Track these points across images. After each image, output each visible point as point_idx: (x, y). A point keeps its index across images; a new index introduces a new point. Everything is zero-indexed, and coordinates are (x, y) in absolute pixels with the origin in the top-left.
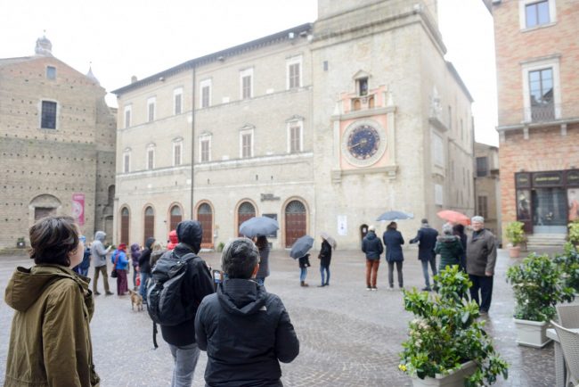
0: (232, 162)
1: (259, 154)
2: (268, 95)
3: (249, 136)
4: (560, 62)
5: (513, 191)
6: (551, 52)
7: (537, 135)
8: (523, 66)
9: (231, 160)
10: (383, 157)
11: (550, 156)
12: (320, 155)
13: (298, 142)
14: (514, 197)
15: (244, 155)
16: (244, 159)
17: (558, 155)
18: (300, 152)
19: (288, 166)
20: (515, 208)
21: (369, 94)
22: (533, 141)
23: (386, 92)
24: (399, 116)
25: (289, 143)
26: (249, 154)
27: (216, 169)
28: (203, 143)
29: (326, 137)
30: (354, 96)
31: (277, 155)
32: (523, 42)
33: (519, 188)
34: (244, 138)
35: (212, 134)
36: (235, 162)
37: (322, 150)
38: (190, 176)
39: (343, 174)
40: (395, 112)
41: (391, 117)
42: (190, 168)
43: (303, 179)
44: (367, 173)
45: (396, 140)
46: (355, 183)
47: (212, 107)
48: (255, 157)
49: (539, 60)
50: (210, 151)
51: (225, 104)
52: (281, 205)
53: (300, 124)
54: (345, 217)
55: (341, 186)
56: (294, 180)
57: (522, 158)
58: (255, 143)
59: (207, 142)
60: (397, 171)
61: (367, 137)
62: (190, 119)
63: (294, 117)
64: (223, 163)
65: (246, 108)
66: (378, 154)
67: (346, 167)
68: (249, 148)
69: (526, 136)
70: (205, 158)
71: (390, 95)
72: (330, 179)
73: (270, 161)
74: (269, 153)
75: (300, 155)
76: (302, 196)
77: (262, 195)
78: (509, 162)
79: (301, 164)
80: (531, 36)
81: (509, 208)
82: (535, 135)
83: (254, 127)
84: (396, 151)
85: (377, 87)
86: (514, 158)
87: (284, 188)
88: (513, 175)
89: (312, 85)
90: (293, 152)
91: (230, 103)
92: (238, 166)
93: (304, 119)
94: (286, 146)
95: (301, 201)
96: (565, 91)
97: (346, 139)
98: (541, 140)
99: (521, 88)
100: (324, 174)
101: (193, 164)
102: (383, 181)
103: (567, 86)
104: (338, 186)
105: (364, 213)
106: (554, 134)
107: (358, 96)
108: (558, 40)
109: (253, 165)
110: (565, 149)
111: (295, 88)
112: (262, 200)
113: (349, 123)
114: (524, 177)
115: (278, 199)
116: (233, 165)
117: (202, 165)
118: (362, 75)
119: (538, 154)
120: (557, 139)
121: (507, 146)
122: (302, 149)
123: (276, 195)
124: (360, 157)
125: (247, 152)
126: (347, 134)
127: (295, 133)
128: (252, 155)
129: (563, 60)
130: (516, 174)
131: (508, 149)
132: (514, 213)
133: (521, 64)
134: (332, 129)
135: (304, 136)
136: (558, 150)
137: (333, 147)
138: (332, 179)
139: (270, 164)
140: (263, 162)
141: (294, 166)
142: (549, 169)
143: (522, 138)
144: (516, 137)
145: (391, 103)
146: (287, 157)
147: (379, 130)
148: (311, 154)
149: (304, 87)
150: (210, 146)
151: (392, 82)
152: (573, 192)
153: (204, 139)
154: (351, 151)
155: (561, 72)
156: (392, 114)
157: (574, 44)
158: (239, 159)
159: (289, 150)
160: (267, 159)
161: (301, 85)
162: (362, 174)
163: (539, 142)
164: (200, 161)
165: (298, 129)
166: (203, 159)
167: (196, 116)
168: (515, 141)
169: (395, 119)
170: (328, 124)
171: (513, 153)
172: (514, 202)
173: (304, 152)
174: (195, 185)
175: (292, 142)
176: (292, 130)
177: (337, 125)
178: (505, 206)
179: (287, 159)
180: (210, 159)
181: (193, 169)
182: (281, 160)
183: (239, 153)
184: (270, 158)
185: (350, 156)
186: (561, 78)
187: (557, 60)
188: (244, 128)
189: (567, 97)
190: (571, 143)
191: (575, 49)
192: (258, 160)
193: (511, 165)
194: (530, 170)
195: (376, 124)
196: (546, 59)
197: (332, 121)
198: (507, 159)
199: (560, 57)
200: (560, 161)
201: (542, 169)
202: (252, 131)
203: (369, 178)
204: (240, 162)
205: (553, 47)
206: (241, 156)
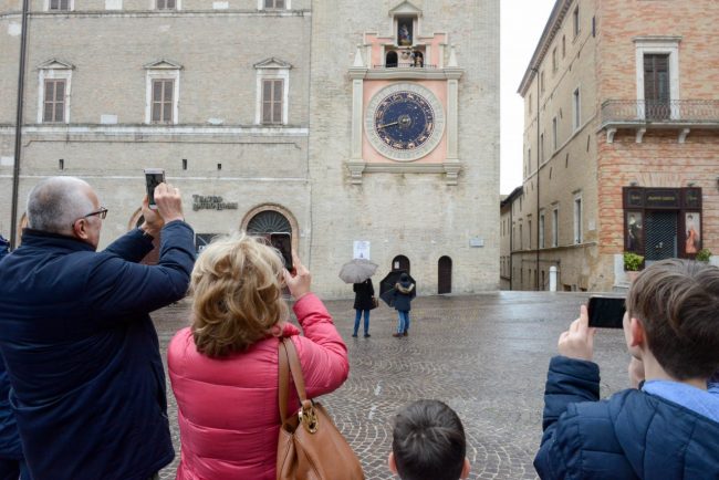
0: (124, 130)
1: (191, 120)
2: (217, 12)
3: (170, 84)
4: (680, 49)
5: (620, 212)
6: (670, 34)
7: (652, 139)
8: (637, 45)
9: (120, 125)
10: (436, 148)
11: (664, 168)
12: (322, 134)
13: (278, 107)
14: (622, 221)
15: (155, 117)
16: (154, 126)
17: (674, 169)
18: (283, 126)
19: (254, 147)
20: (622, 236)
21: (415, 43)
22: (646, 147)
23: (445, 45)
24: (465, 87)
25: (259, 106)
26: (168, 117)
27: (81, 140)
28: (49, 84)
29: (334, 105)
30: (389, 43)
31: (234, 126)
32: (638, 13)
33: (628, 208)
34: (157, 85)
35: (74, 68)
36: (132, 130)
37: (326, 126)
38: (13, 150)
39: (367, 171)
40: (459, 80)
41: (453, 87)
42: (13, 131)
43: (286, 173)
44: (410, 172)
45: (459, 123)
46: (387, 187)
47: (75, 12)
48: (182, 125)
49: (657, 40)
50: (68, 101)
51: (112, 12)
52: (240, 219)
53: (284, 74)
54: (368, 243)
55: (361, 190)
56: (268, 175)
57: (632, 168)
58: (181, 98)
59: (61, 84)
60: (460, 173)
61: (412, 114)
62: (15, 29)
63: (273, 61)
64: (101, 130)
65: (165, 28)
66: (429, 144)
67: (373, 159)
68: (169, 107)
69: (639, 140)
70: (54, 114)
71: (453, 52)
72: (340, 179)
73: (215, 136)
74: (212, 121)
75: (281, 130)
76: (283, 204)
77: (196, 197)
78: (616, 172)
79: (283, 147)
80: (647, 7)
81: (614, 235)
82: (648, 140)
83: (182, 68)
84: (459, 139)
85: (433, 35)
86: (622, 168)
87: (245, 188)
88: (620, 190)
89: (311, 11)
90: (266, 124)
91: (122, 13)
92: (140, 139)
93: (291, 68)
94: (254, 111)
95: (282, 212)
96: (684, 87)
97: (372, 113)
98: (654, 147)
99: (634, 73)
100: (329, 168)
101: (19, 124)
102: (436, 187)
103: (686, 80)
104: (356, 188)
105: (402, 237)
106: (670, 141)
107: (396, 45)
108: (677, 19)
109: (176, 140)
110: (682, 161)
111: (274, 8)
112: (196, 208)
113: (381, 85)
114: (636, 194)
115: (232, 207)
116: (127, 135)
117: (44, 130)
118: (406, 10)
119: (651, 164)
120: (673, 147)
121: (615, 150)
122: (285, 120)
123: (228, 199)
124: (397, 145)
125: (162, 113)
126: (376, 104)
127: (272, 90)
128: (176, 120)
129: (683, 46)
130: (624, 188)
131: (615, 154)
132: (621, 243)
133: (634, 42)
134: (349, 92)
135: (290, 97)
136: (674, 162)
137: (350, 123)
138: (346, 178)
139: (217, 141)
140: (200, 135)
141: (268, 150)
142: (663, 186)
143: (634, 141)
144: (626, 139)
145: (453, 63)
146: (254, 130)
147: (433, 104)
148: (305, 131)
149: (295, 11)
150: (68, 91)
151: (455, 32)
152: (691, 217)
153: (52, 75)
154: (382, 135)
155: (680, 61)
156: (456, 81)
157: (694, 29)
158: (144, 125)
159: (258, 119)
160: (211, 130)
161: (289, 6)
162: (400, 172)
163: (653, 149)
164: (40, 118)
165: (279, 84)
166: (47, 117)
167: (33, 24)
168: (624, 144)
169: (459, 91)
170: (341, 83)
171: (622, 160)
172: (621, 228)
173: (291, 126)
174: (23, 167)
175: (266, 107)
176: (267, 84)
177: (358, 86)
178: (611, 232)
179: (255, 136)
180: (67, 119)
181: (19, 136)
182: (239, 136)
183: (143, 114)
184: (217, 130)
185: (380, 141)
186: (680, 68)
187: (677, 45)
188: (156, 66)
189: (686, 95)
190: (688, 154)
191: (695, 35)
192: (189, 130)
193: (618, 177)
194: (641, 185)
195: (428, 93)
196: (665, 41)
197: (350, 79)
198: (614, 167)
199: (680, 42)
200: (677, 177)
201: (655, 185)
202: (176, 75)
203: (411, 180)
204: (144, 130)
205: (671, 27)
206: (148, 120)
